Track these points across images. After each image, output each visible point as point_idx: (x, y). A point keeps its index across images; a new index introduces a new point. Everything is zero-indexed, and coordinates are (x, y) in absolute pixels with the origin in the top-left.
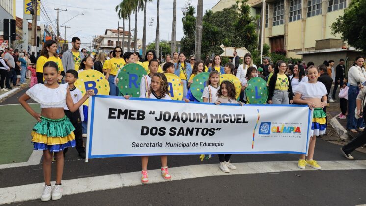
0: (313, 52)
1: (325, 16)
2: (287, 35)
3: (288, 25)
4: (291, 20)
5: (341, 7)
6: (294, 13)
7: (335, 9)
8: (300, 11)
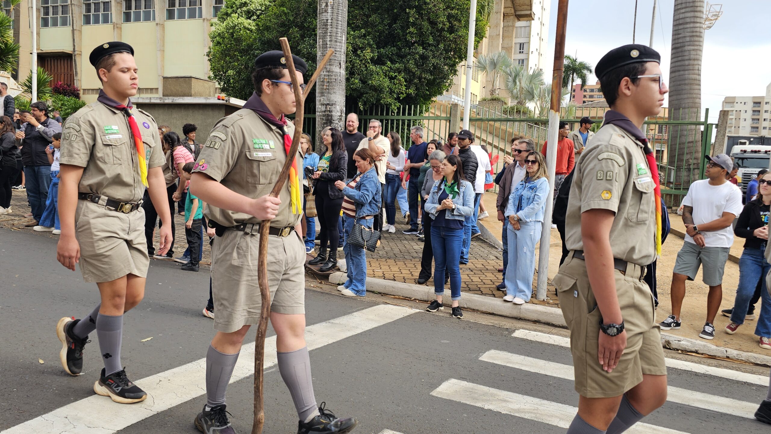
0: (158, 101)
1: (163, 26)
2: (81, 55)
3: (80, 31)
4: (87, 21)
5: (192, 15)
6: (93, 6)
7: (182, 16)
8: (107, 5)
